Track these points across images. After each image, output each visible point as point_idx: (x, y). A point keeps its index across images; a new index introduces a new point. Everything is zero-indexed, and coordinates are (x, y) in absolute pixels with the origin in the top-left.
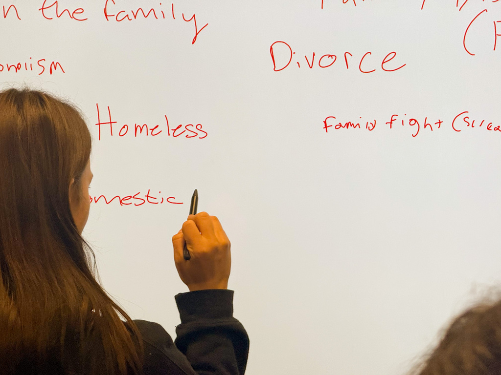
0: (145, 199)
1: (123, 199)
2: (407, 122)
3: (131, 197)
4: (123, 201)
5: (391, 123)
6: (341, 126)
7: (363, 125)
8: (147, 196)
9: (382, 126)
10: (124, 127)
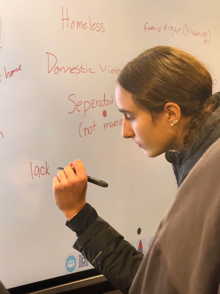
0: (80, 69)
1: (71, 70)
2: (170, 28)
3: (75, 68)
4: (72, 71)
5: (165, 28)
6: (150, 28)
7: (157, 29)
8: (81, 68)
9: (162, 29)
10: (73, 23)
